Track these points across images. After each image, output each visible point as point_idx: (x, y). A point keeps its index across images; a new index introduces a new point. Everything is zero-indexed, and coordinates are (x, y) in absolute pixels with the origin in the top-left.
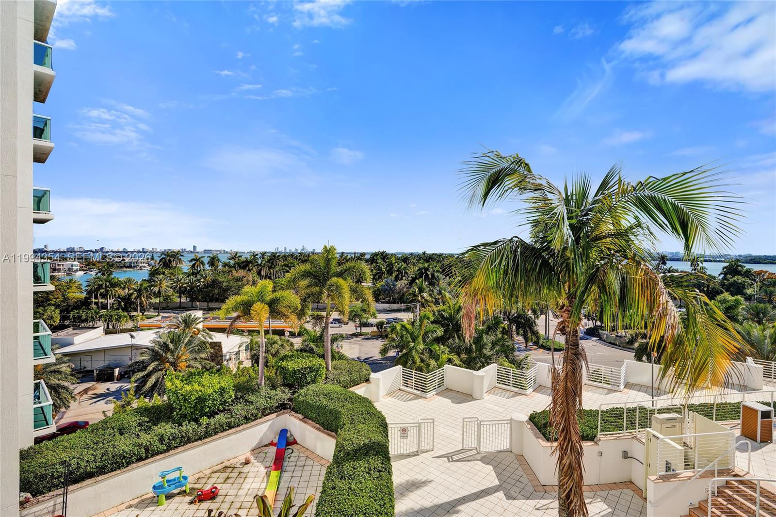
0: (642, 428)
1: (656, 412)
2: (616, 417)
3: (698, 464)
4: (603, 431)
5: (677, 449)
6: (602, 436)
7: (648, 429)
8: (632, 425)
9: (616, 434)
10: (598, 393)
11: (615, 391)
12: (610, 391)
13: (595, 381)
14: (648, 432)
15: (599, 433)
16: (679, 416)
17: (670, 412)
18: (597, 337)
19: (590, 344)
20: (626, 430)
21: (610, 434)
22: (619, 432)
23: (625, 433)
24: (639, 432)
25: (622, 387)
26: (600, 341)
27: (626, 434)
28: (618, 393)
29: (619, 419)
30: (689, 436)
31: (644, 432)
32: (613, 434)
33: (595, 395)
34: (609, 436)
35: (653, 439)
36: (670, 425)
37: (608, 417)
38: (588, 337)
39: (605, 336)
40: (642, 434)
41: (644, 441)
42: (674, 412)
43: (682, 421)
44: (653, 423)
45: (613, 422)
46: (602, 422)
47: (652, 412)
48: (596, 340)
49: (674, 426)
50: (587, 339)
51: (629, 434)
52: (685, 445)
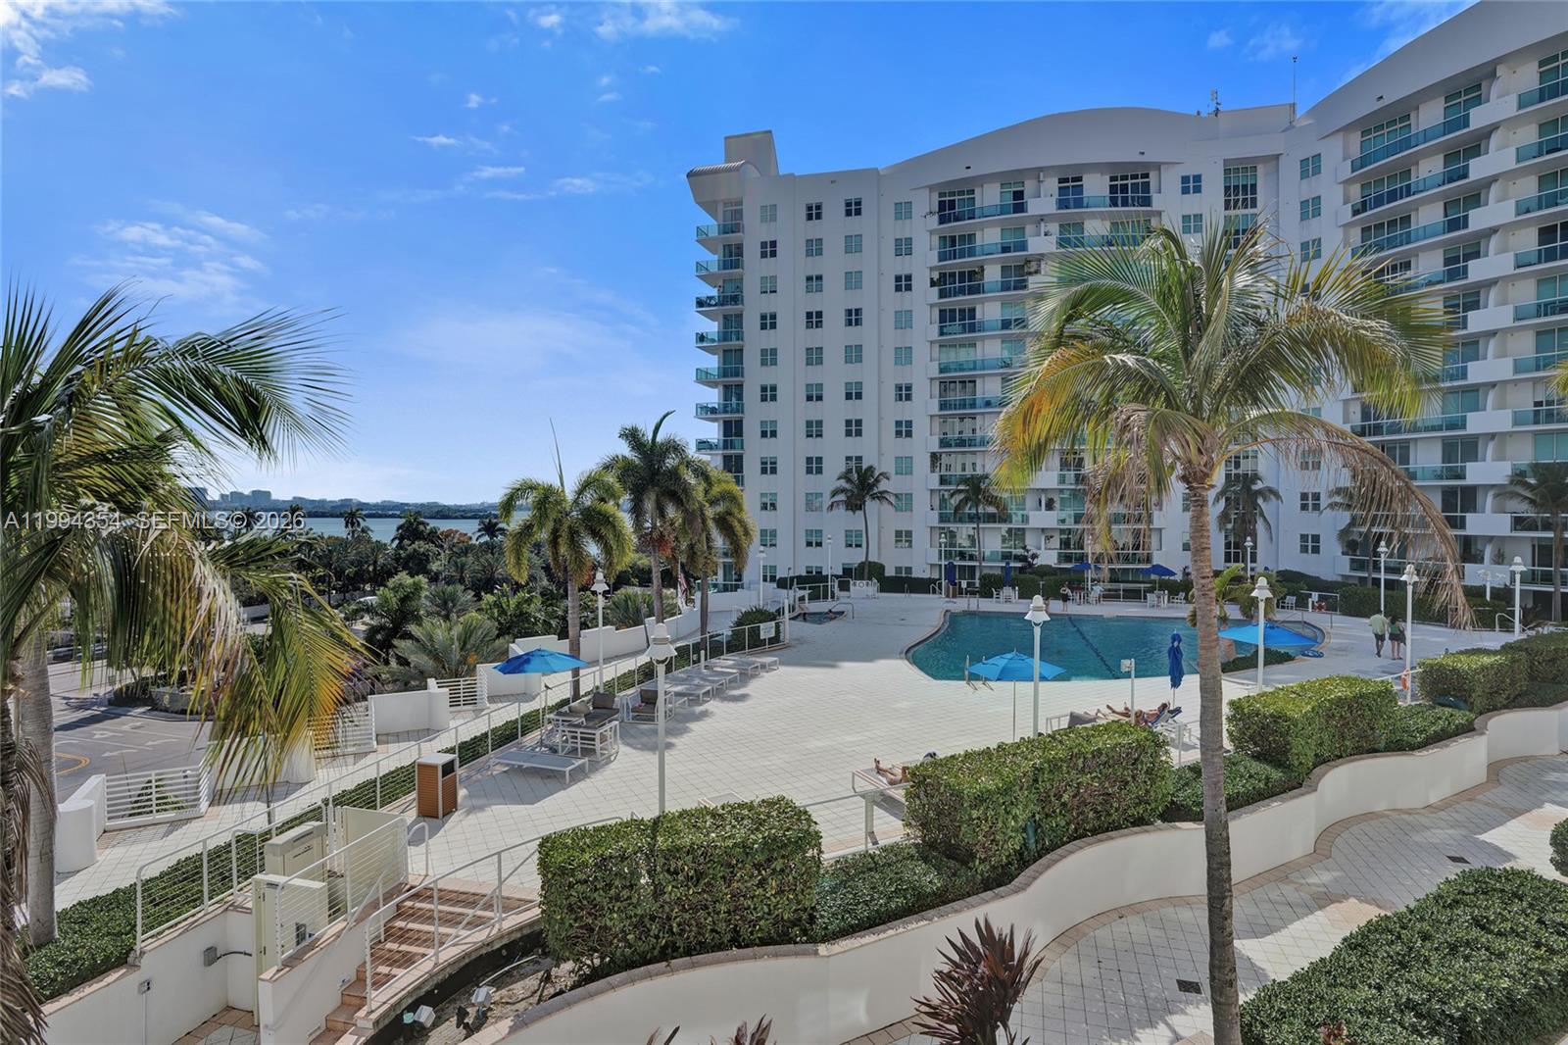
0: (247, 878)
1: (274, 832)
2: (185, 879)
3: (352, 901)
4: (152, 928)
5: (314, 891)
6: (150, 941)
7: (258, 876)
8: (224, 881)
9: (186, 919)
10: (141, 842)
11: (189, 820)
12: (174, 825)
13: (139, 814)
14: (258, 882)
15: (140, 937)
16: (319, 823)
17: (301, 823)
18: (145, 704)
19: (126, 728)
20: (210, 898)
21: (172, 927)
22: (193, 911)
23: (209, 907)
24: (241, 889)
25: (204, 805)
26: (155, 713)
27: (212, 908)
28: (195, 824)
29: (193, 881)
30: (337, 854)
31: (250, 887)
32: (176, 925)
33: (133, 847)
34: (167, 932)
35: (268, 891)
36: (302, 849)
37: (164, 888)
38: (120, 710)
39: (166, 699)
40: (243, 894)
41: (249, 905)
42: (309, 820)
43: (323, 831)
44: (268, 857)
45: (178, 895)
46: (149, 906)
47: (266, 836)
48: (144, 713)
49: (309, 848)
50: (118, 716)
51: (217, 905)
52: (332, 874)
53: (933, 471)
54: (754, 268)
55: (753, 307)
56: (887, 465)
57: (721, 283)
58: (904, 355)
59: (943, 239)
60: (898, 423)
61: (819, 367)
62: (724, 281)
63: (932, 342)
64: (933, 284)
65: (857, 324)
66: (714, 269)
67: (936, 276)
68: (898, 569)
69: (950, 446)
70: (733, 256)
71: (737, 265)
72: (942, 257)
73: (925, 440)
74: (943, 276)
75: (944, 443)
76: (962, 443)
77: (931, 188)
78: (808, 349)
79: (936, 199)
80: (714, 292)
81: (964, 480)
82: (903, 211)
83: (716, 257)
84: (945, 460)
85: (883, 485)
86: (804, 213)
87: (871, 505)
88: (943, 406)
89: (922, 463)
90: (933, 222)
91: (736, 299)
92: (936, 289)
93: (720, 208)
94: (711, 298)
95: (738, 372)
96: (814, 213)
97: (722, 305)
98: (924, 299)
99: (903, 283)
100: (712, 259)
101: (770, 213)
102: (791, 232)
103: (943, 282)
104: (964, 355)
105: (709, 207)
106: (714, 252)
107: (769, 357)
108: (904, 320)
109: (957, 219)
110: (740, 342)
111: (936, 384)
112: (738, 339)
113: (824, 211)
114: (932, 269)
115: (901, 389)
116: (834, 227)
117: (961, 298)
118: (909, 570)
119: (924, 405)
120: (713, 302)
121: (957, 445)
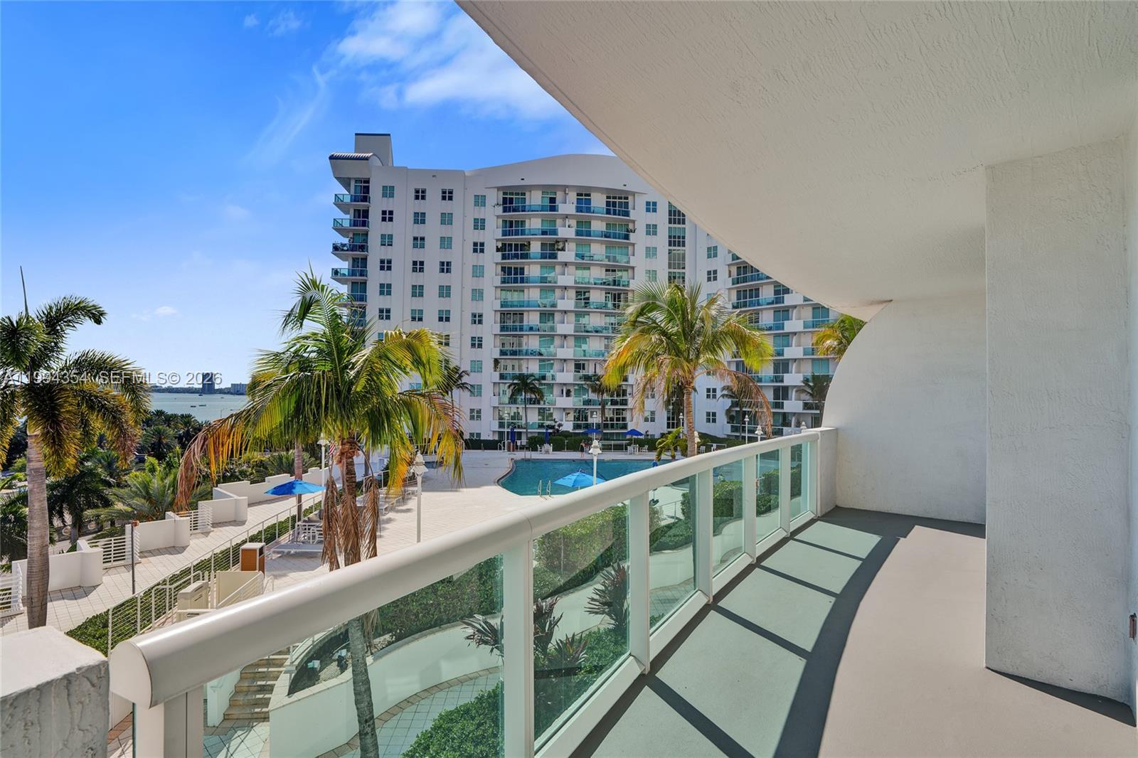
53: (495, 371)
54: (376, 227)
55: (375, 253)
56: (465, 367)
57: (351, 235)
58: (478, 294)
59: (505, 222)
60: (473, 338)
61: (421, 298)
62: (354, 234)
63: (496, 287)
64: (498, 250)
65: (447, 272)
66: (346, 224)
67: (500, 245)
68: (472, 434)
69: (507, 355)
70: (362, 217)
71: (364, 224)
72: (504, 234)
73: (491, 349)
74: (504, 245)
75: (503, 353)
76: (514, 353)
77: (499, 189)
78: (413, 286)
79: (501, 196)
80: (346, 241)
81: (515, 377)
82: (480, 201)
83: (348, 216)
84: (502, 363)
85: (465, 379)
86: (413, 194)
87: (456, 391)
88: (503, 329)
89: (488, 365)
90: (499, 210)
91: (363, 248)
92: (500, 253)
93: (353, 183)
94: (344, 245)
95: (363, 298)
96: (420, 195)
97: (352, 250)
98: (491, 259)
99: (479, 248)
100: (346, 219)
101: (388, 192)
102: (404, 206)
103: (503, 249)
104: (514, 297)
105: (345, 182)
106: (346, 212)
107: (385, 289)
108: (478, 271)
109: (514, 211)
110: (365, 278)
111: (498, 315)
112: (361, 275)
113: (428, 194)
114: (497, 240)
115: (475, 316)
116: (433, 206)
117: (515, 261)
118: (479, 435)
119: (491, 327)
120: (345, 248)
121: (511, 355)
